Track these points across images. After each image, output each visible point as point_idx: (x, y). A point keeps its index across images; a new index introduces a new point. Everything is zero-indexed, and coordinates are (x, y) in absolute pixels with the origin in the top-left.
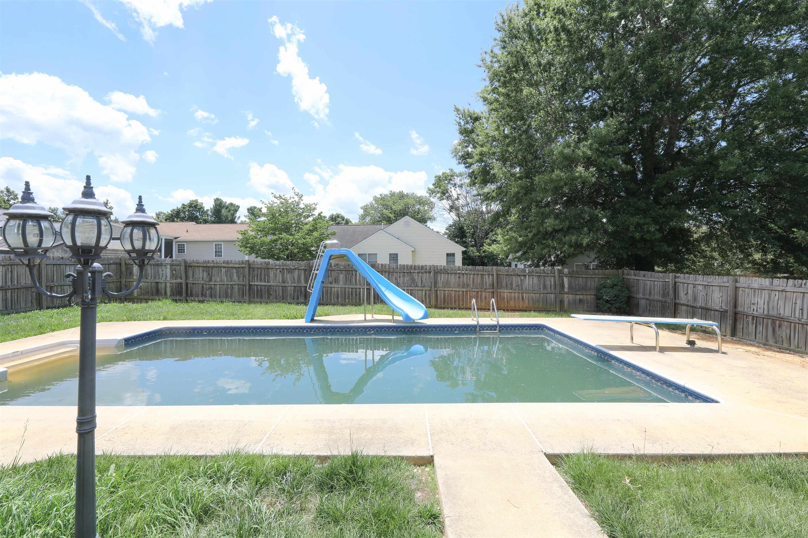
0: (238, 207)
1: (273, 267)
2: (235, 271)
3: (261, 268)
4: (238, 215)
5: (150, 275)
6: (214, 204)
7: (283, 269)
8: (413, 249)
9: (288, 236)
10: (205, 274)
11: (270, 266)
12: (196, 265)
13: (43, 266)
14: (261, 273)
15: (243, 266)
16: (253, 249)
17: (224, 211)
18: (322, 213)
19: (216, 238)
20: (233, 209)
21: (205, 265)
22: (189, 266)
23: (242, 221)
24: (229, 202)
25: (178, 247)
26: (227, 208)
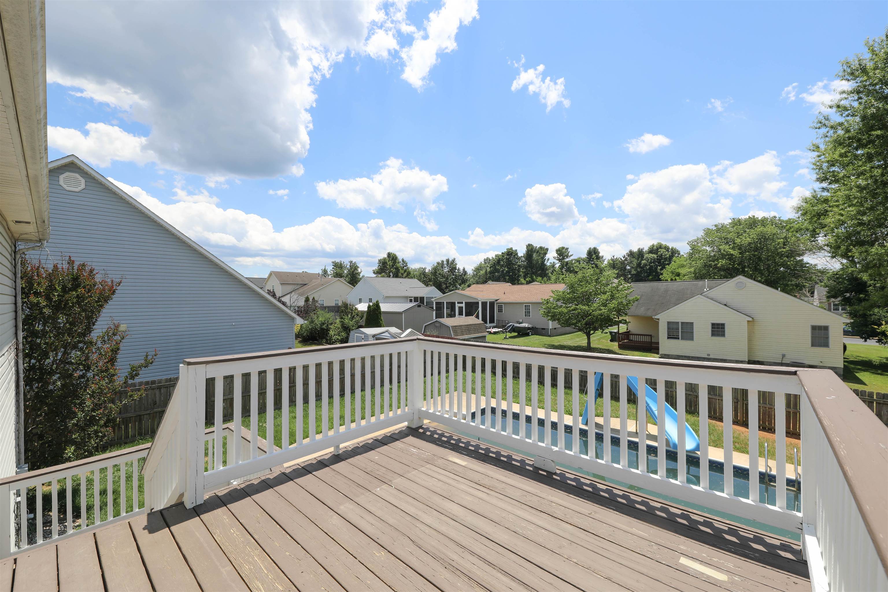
0: (547, 249)
4: (547, 256)
6: (526, 249)
8: (750, 319)
17: (535, 256)
19: (526, 301)
20: (542, 252)
23: (551, 263)
24: (538, 246)
25: (498, 308)
26: (537, 252)
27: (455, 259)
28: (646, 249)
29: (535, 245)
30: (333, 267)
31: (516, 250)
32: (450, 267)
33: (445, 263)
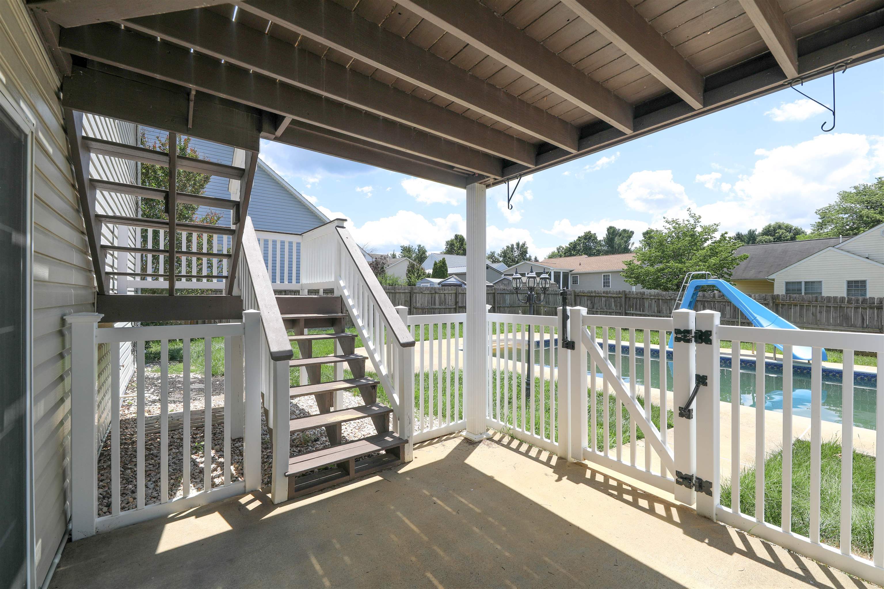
0: (632, 233)
1: (648, 297)
2: (613, 300)
3: (636, 298)
4: (632, 240)
5: (551, 302)
6: (607, 232)
7: (658, 299)
9: (677, 264)
10: (589, 302)
11: (644, 296)
12: (583, 294)
13: (496, 294)
14: (636, 302)
15: (620, 295)
16: (638, 279)
17: (617, 240)
18: (726, 233)
19: (605, 269)
20: (626, 235)
21: (589, 295)
22: (577, 296)
23: (636, 248)
24: (621, 229)
25: (573, 279)
26: (620, 236)
27: (525, 242)
28: (759, 230)
29: (617, 228)
30: (402, 251)
31: (595, 234)
32: (520, 251)
33: (515, 246)
